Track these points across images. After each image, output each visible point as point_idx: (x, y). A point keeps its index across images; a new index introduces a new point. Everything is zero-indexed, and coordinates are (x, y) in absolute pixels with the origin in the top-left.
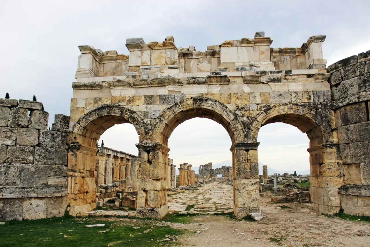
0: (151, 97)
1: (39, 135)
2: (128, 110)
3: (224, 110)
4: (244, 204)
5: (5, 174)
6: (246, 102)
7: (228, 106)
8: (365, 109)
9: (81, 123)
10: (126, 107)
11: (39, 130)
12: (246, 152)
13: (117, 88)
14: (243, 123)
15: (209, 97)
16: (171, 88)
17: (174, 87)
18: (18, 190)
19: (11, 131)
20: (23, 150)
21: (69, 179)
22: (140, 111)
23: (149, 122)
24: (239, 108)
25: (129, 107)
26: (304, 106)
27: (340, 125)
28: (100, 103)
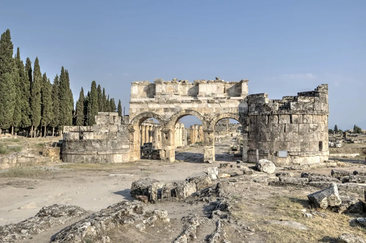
0: (167, 109)
1: (118, 127)
2: (156, 115)
3: (199, 115)
4: (207, 156)
5: (106, 144)
6: (209, 112)
7: (201, 113)
8: (256, 119)
9: (134, 120)
10: (155, 113)
11: (118, 125)
12: (208, 134)
13: (151, 104)
14: (207, 121)
15: (193, 109)
16: (175, 104)
17: (177, 104)
18: (112, 151)
19: (107, 126)
20: (112, 134)
21: (130, 145)
22: (162, 115)
23: (166, 120)
24: (205, 115)
25: (157, 113)
26: (235, 114)
27: (249, 124)
28: (143, 111)
